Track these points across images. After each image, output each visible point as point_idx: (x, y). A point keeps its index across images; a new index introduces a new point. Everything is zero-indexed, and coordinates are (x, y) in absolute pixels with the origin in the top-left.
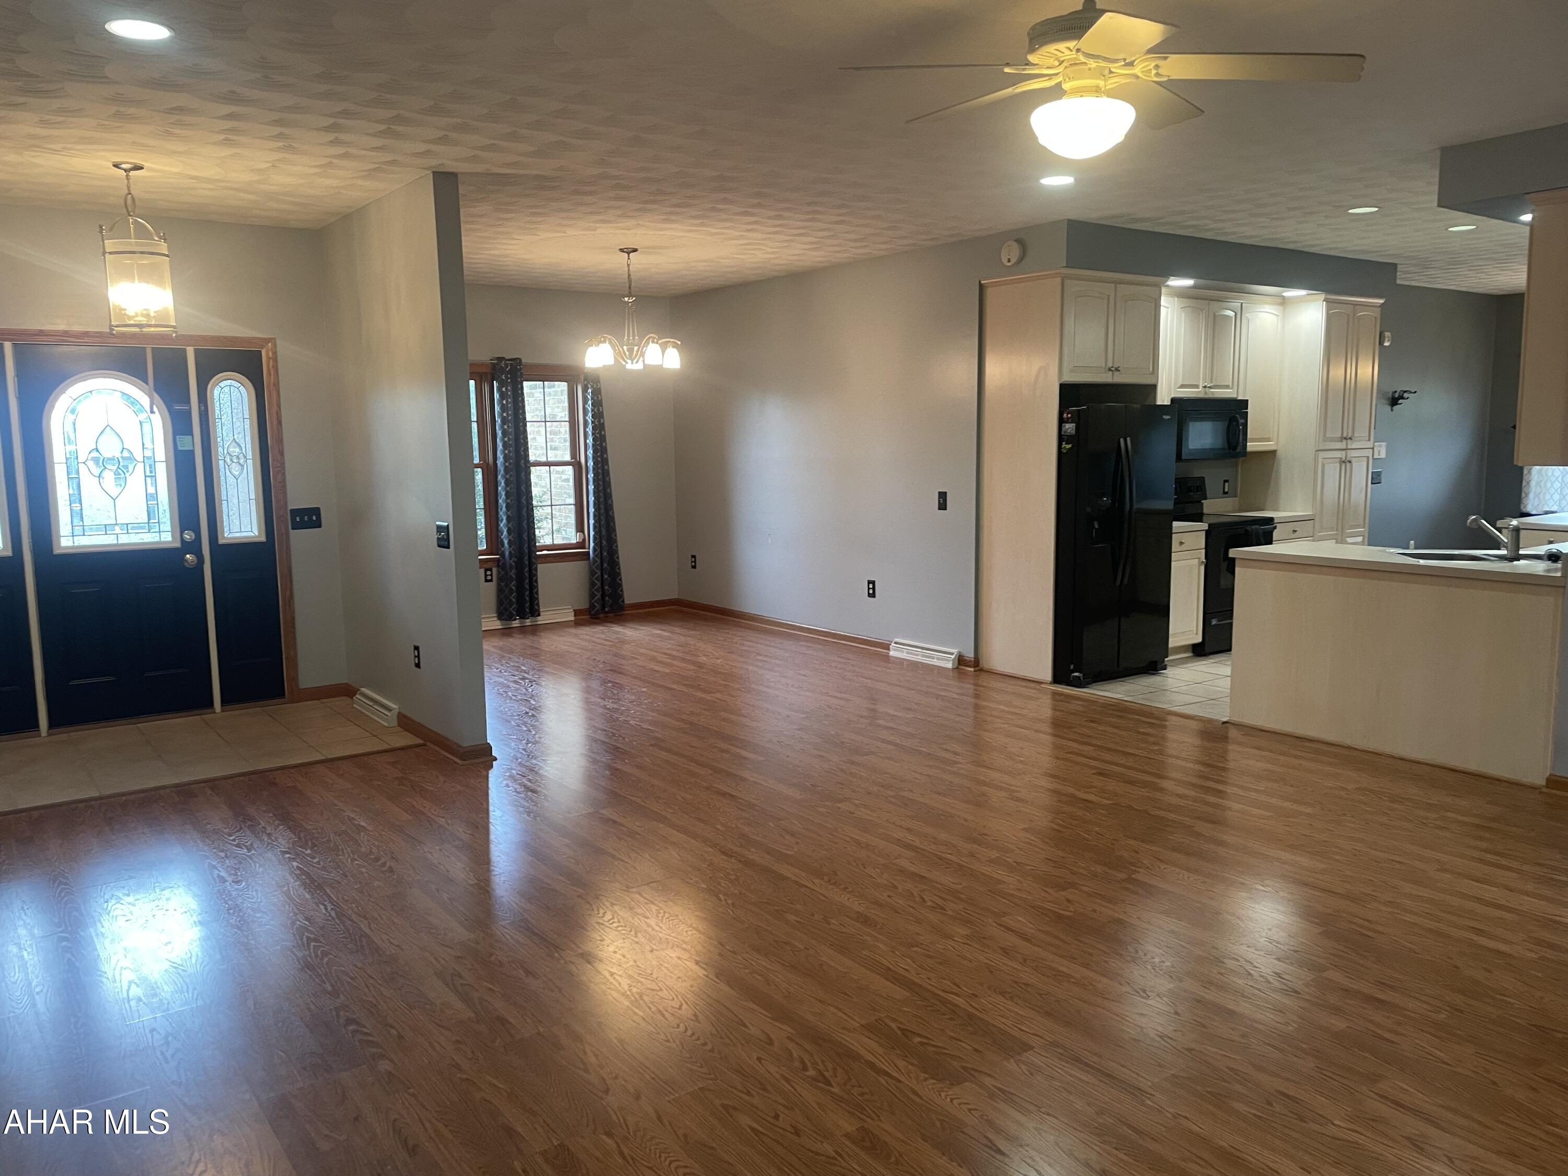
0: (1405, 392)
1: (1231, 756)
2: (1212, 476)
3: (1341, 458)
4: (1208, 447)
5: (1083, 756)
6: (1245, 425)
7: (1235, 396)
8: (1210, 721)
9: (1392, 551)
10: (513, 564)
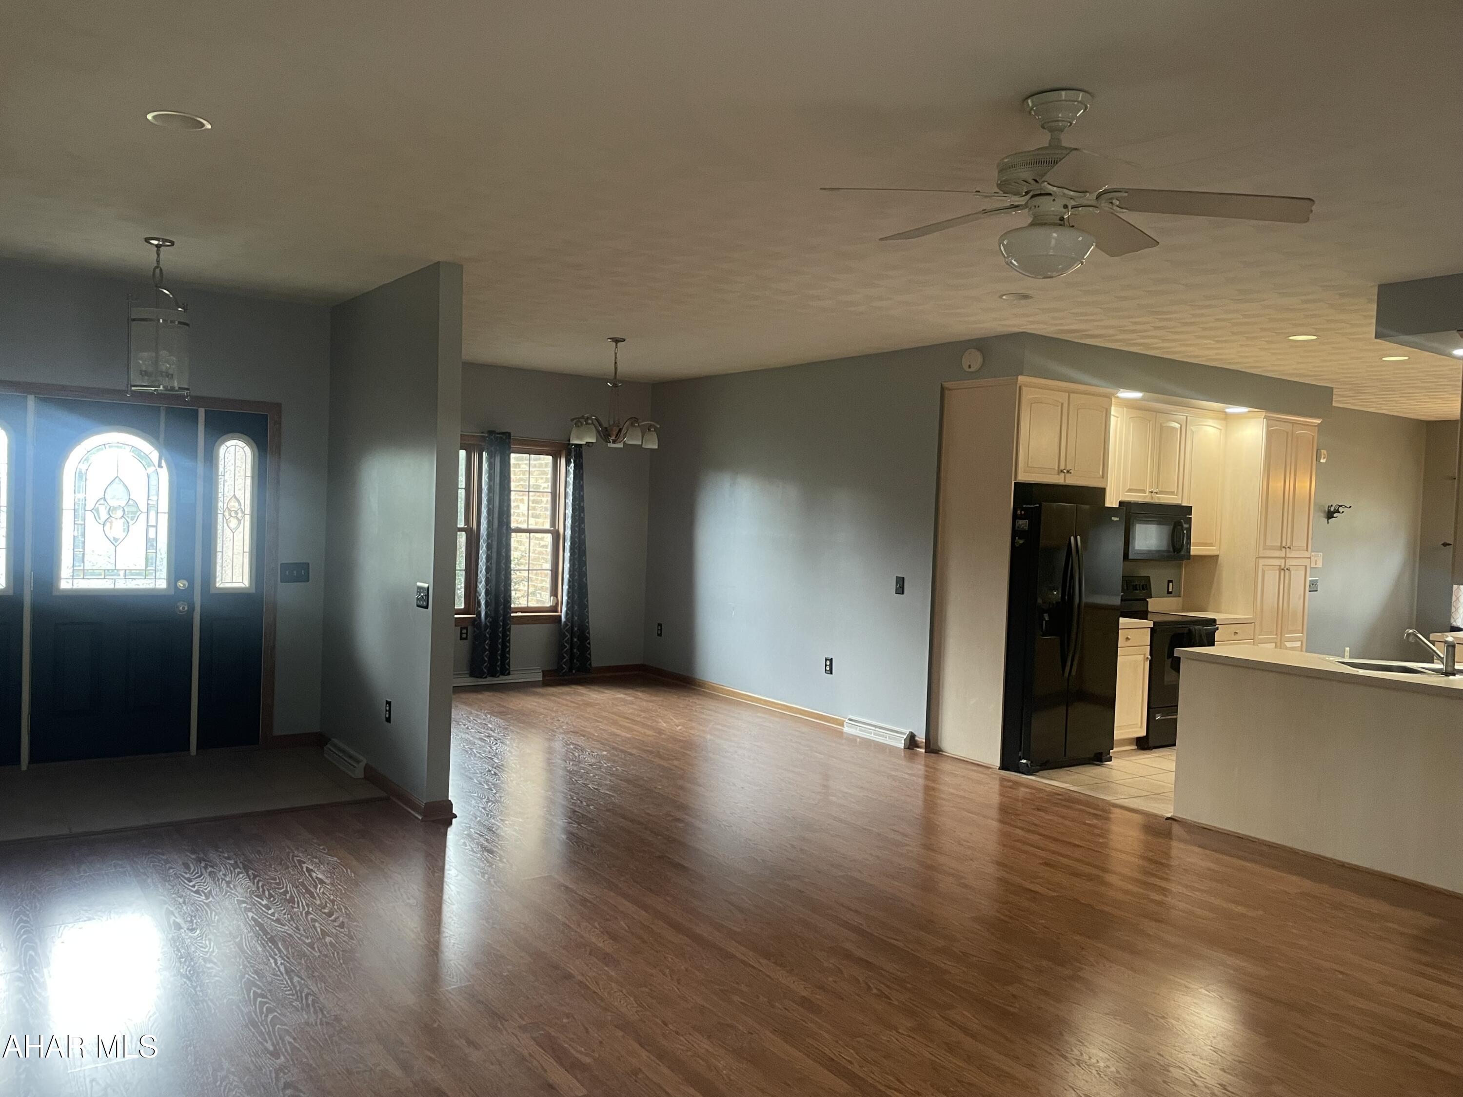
0: (1341, 506)
1: (1174, 853)
2: (1157, 577)
3: (1280, 566)
4: (1153, 548)
5: (1032, 846)
6: (1189, 530)
7: (1179, 502)
8: (1155, 816)
9: (1331, 659)
10: (488, 624)
